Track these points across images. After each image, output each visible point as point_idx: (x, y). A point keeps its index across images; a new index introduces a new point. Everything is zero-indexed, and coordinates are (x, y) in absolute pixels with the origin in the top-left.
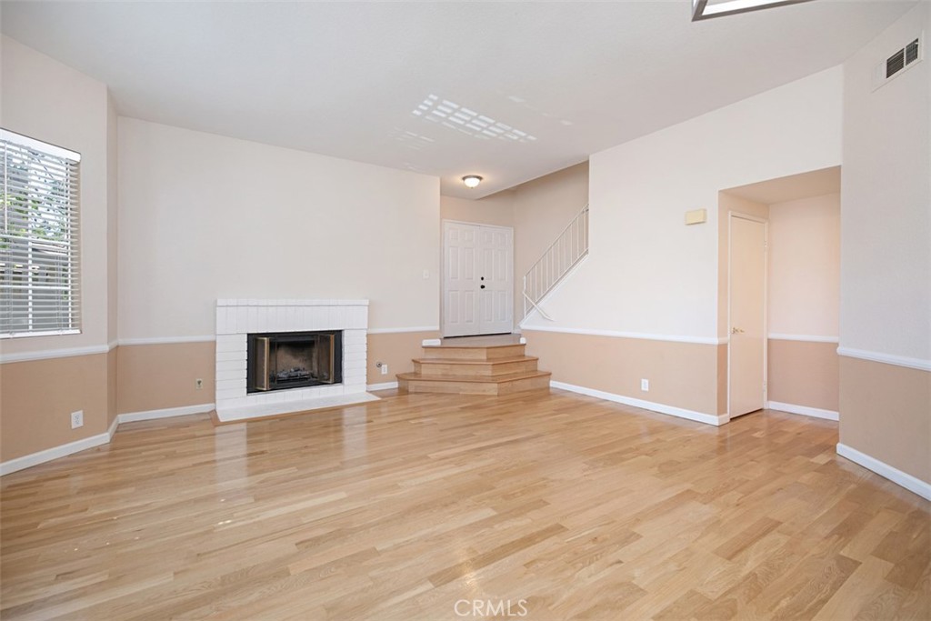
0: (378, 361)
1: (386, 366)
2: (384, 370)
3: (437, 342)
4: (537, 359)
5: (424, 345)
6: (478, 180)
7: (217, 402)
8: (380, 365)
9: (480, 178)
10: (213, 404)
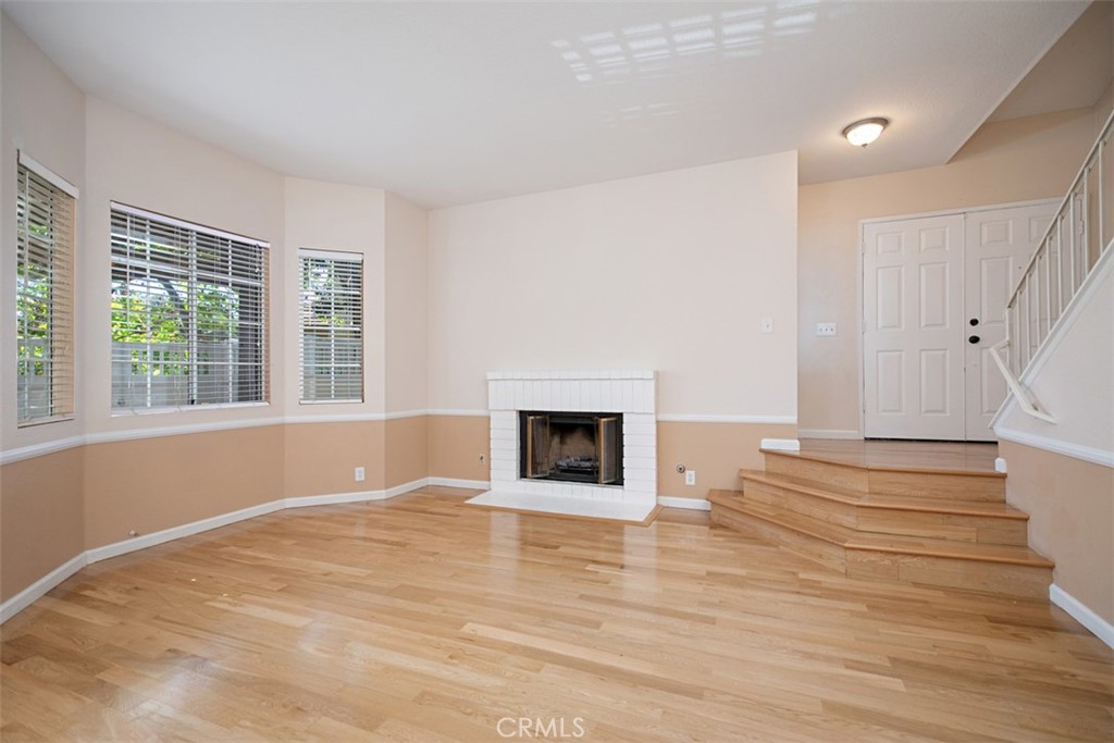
0: (681, 463)
1: (693, 473)
2: (690, 477)
3: (792, 446)
4: (1026, 520)
5: (763, 447)
6: (878, 128)
7: (492, 481)
8: (682, 470)
9: (884, 122)
10: (487, 483)
